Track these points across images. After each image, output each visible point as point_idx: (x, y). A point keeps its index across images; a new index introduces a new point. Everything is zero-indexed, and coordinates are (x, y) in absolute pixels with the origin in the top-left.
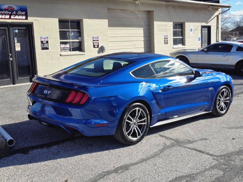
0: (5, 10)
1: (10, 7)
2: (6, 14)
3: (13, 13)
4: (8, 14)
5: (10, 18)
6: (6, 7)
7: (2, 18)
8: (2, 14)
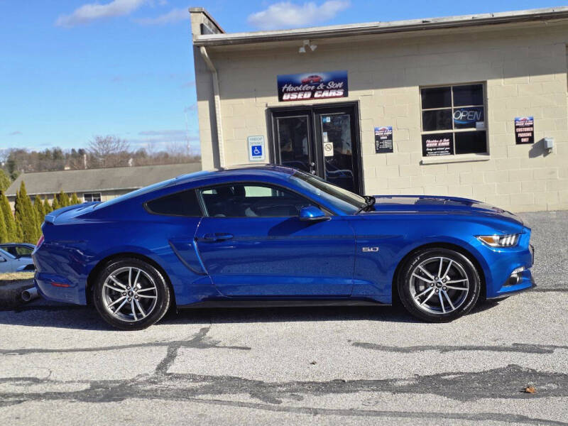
0: (304, 83)
1: (312, 77)
2: (305, 91)
3: (318, 88)
4: (310, 90)
5: (312, 97)
6: (305, 77)
7: (297, 100)
8: (298, 92)
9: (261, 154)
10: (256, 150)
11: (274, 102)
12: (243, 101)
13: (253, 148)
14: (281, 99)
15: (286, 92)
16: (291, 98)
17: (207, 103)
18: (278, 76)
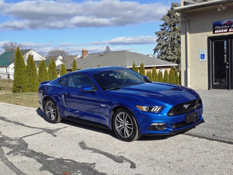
0: (225, 25)
1: (228, 21)
2: (224, 29)
3: (231, 27)
4: (227, 28)
5: (228, 31)
6: (225, 22)
7: (221, 33)
8: (222, 29)
9: (204, 58)
10: (202, 56)
11: (211, 34)
12: (198, 34)
13: (201, 55)
14: (214, 33)
15: (217, 29)
16: (219, 32)
17: (184, 36)
18: (213, 22)
